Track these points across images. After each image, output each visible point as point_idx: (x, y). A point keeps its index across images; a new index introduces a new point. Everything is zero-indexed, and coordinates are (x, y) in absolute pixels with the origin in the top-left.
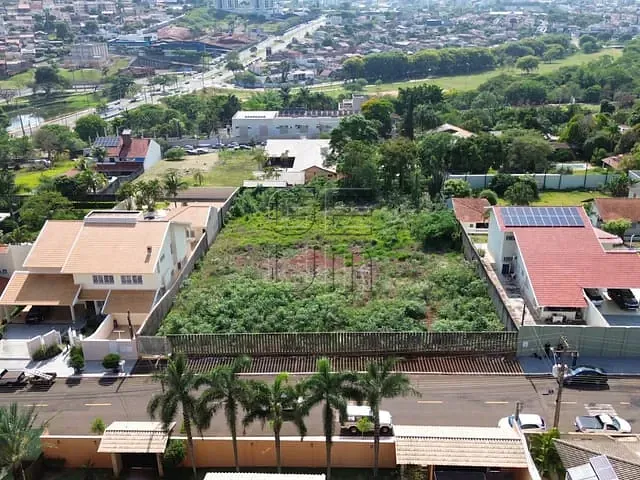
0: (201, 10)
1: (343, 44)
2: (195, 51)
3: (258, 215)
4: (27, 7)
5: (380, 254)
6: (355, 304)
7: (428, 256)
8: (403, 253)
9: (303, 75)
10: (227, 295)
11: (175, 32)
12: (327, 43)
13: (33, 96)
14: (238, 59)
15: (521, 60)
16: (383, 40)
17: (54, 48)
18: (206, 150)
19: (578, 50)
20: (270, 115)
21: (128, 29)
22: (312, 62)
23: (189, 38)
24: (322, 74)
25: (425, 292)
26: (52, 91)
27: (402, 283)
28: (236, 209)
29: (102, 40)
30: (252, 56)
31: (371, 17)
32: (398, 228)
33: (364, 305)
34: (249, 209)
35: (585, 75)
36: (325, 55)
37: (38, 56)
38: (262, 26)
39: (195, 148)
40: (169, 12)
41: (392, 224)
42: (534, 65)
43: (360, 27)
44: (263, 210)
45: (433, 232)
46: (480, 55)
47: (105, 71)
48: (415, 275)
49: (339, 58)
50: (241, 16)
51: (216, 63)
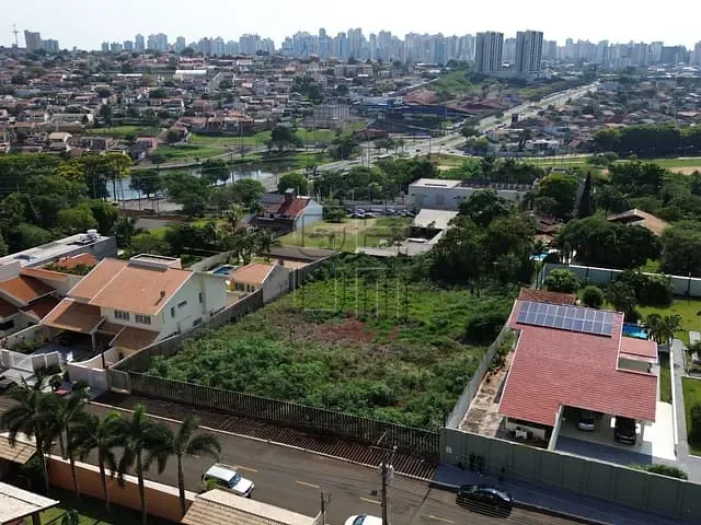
0: (459, 73)
1: (606, 113)
2: (435, 116)
4: (293, 69)
7: (461, 347)
9: (546, 144)
11: (424, 96)
12: (589, 110)
13: (267, 153)
14: (478, 125)
16: (663, 110)
17: (302, 109)
18: (374, 215)
20: (452, 184)
21: (376, 93)
22: (564, 131)
23: (435, 102)
24: (570, 144)
26: (285, 149)
29: (349, 102)
30: (496, 123)
31: (658, 83)
32: (459, 313)
36: (581, 125)
37: (285, 115)
38: (521, 91)
39: (366, 212)
40: (425, 76)
43: (638, 94)
47: (339, 131)
50: (500, 80)
51: (454, 128)
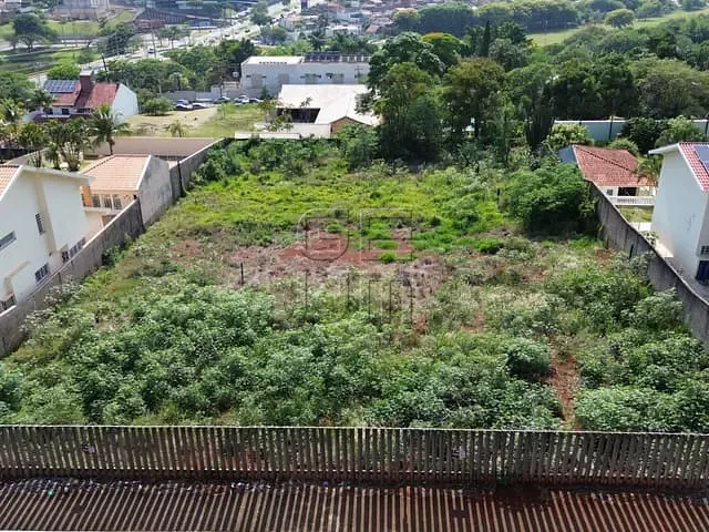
3: (246, 179)
5: (446, 241)
6: (397, 342)
7: (536, 246)
8: (488, 240)
9: (345, 30)
10: (138, 316)
13: (12, 51)
14: (267, 12)
15: (612, 14)
18: (204, 105)
19: (677, 7)
20: (293, 60)
24: (368, 30)
25: (543, 316)
26: (35, 46)
27: (493, 297)
28: (210, 167)
30: (285, 10)
32: (477, 198)
33: (416, 344)
34: (234, 171)
35: (698, 27)
36: (372, 10)
37: (24, 6)
39: (190, 103)
41: (466, 192)
42: (628, 20)
44: (254, 171)
45: (543, 202)
46: (561, 9)
47: (103, 23)
48: (516, 280)
49: (389, 12)
51: (240, 17)
